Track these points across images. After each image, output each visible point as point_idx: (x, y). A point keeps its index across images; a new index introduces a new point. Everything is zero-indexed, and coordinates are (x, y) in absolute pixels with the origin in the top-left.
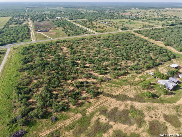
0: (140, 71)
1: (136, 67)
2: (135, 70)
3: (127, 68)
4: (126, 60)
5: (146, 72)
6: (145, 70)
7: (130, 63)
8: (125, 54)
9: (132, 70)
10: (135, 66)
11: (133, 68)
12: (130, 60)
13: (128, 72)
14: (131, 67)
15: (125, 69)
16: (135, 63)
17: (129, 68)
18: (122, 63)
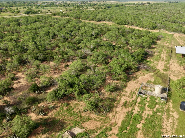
0: (106, 93)
1: (82, 77)
2: (81, 93)
3: (40, 96)
4: (37, 62)
5: (132, 93)
6: (120, 83)
7: (56, 70)
8: (31, 45)
9: (67, 97)
10: (78, 76)
11: (71, 85)
12: (52, 59)
13: (51, 114)
14: (60, 85)
15: (34, 101)
16: (75, 65)
17: (50, 91)
18: (20, 74)
